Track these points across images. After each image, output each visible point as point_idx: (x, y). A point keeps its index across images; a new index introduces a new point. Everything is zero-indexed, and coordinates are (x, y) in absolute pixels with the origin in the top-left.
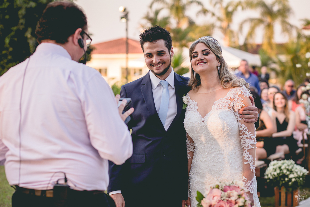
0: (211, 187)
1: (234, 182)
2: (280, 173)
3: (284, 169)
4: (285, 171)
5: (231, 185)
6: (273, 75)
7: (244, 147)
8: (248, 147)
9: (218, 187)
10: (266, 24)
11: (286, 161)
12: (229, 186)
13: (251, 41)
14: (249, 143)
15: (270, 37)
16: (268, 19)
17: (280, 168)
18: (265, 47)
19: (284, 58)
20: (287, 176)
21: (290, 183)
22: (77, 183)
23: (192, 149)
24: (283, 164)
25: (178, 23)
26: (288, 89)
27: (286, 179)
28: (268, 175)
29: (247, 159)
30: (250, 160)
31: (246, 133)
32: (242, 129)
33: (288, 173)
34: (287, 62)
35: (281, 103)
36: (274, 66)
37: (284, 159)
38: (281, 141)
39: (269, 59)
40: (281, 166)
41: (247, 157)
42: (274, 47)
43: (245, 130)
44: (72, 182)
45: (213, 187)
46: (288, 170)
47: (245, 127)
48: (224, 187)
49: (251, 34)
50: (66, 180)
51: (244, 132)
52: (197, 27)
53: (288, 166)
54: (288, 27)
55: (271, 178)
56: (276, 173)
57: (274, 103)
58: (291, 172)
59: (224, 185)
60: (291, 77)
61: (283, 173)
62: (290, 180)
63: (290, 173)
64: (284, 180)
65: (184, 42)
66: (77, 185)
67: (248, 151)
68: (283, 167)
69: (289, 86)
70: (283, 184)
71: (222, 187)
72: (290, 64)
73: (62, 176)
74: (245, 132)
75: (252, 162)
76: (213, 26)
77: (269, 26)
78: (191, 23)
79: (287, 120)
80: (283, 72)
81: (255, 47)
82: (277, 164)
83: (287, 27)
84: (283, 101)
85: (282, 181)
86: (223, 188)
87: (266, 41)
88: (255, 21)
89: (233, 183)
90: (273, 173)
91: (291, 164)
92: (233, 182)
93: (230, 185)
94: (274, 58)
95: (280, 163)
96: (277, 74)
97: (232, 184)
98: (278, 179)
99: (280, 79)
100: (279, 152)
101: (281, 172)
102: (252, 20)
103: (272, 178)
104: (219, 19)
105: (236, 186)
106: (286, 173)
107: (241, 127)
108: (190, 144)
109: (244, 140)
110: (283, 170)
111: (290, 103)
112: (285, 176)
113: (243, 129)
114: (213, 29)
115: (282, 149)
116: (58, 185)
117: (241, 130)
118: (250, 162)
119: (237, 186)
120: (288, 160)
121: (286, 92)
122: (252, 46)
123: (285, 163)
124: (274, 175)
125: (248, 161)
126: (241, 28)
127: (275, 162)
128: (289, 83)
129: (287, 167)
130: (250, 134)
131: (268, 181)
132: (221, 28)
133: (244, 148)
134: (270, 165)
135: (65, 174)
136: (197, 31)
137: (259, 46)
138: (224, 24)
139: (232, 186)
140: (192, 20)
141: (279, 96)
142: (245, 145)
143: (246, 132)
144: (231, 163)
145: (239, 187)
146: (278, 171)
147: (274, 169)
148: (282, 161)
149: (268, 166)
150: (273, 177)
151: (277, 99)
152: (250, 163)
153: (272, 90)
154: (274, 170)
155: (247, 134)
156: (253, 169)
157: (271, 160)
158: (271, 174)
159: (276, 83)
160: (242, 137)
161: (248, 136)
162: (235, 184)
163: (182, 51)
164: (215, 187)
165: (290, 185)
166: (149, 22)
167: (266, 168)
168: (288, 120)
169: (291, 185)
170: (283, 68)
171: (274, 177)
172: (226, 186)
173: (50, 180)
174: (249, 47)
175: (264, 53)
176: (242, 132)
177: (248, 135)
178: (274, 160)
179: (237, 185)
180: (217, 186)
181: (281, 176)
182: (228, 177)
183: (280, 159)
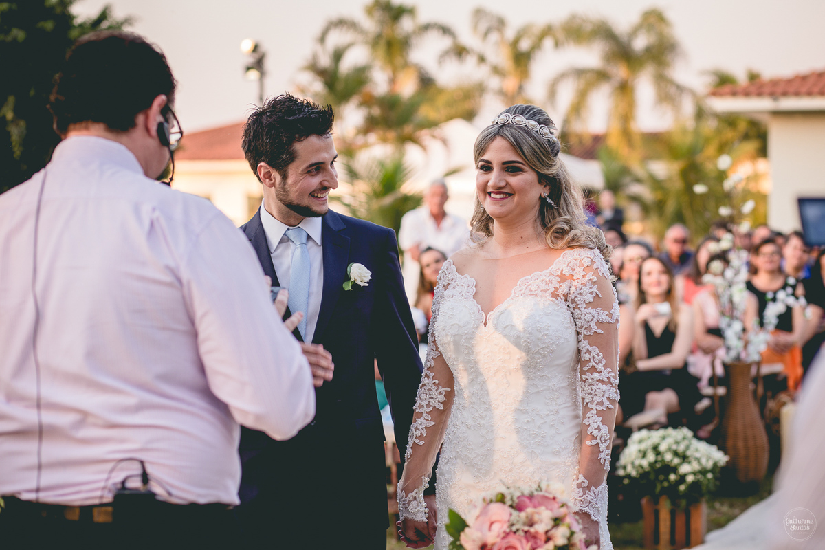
0: (484, 500)
1: (544, 486)
2: (656, 462)
3: (667, 451)
4: (668, 457)
5: (536, 493)
6: (633, 212)
7: (587, 403)
8: (602, 403)
9: (501, 499)
10: (616, 81)
11: (670, 431)
12: (531, 497)
13: (577, 127)
14: (603, 395)
15: (626, 117)
16: (620, 71)
17: (655, 448)
18: (614, 142)
19: (662, 169)
20: (675, 470)
21: (682, 488)
22: (172, 486)
23: (439, 401)
24: (664, 438)
25: (393, 81)
26: (673, 249)
27: (672, 477)
28: (625, 468)
29: (595, 433)
30: (602, 436)
31: (599, 370)
32: (591, 357)
33: (676, 461)
34: (670, 179)
35: (659, 283)
36: (636, 189)
37: (665, 427)
38: (658, 380)
39: (625, 171)
40: (659, 444)
41: (596, 429)
42: (638, 141)
43: (597, 362)
44: (160, 483)
45: (488, 500)
46: (676, 454)
47: (598, 355)
48: (518, 498)
49: (578, 108)
50: (145, 478)
51: (593, 366)
52: (440, 91)
53: (677, 443)
54: (673, 90)
55: (634, 473)
56: (645, 463)
57: (639, 282)
58: (684, 458)
59: (518, 494)
60: (679, 218)
61: (663, 460)
62: (682, 479)
63: (682, 461)
64: (667, 479)
65: (408, 129)
66: (174, 492)
67: (599, 413)
68: (663, 447)
69: (677, 241)
70: (663, 488)
71: (512, 499)
72: (678, 185)
73: (136, 469)
74: (597, 367)
75: (606, 441)
76: (480, 89)
77: (625, 89)
78: (426, 82)
79: (672, 327)
80: (660, 206)
81: (588, 142)
82: (649, 438)
83: (669, 92)
84: (664, 278)
85: (662, 482)
86: (516, 500)
87: (616, 127)
88: (588, 75)
89: (539, 488)
90: (637, 462)
91: (684, 438)
92: (539, 486)
93: (532, 493)
94: (638, 169)
95: (656, 436)
96: (646, 209)
97: (537, 490)
98: (652, 477)
99: (654, 222)
100: (653, 407)
101: (659, 458)
102: (580, 73)
103: (637, 474)
104: (497, 70)
105: (547, 495)
106: (671, 461)
107: (588, 352)
108: (437, 390)
109: (591, 385)
110: (663, 453)
111: (680, 283)
112: (669, 469)
113: (594, 358)
114: (481, 95)
115: (661, 401)
116: (126, 492)
117: (588, 359)
118: (600, 443)
119: (551, 496)
120: (675, 427)
121: (669, 256)
122: (580, 138)
123: (669, 436)
124: (641, 467)
125: (596, 438)
126: (552, 93)
127: (644, 433)
128: (676, 232)
129: (674, 447)
130: (610, 372)
131: (626, 481)
132: (502, 93)
133: (590, 405)
134: (630, 441)
135: (142, 462)
136: (441, 100)
137: (598, 139)
138: (511, 84)
139: (538, 495)
140: (427, 73)
141: (653, 266)
142: (593, 398)
143: (600, 367)
144: (543, 437)
145: (554, 498)
146: (651, 457)
147: (640, 451)
148: (661, 432)
149: (625, 445)
150: (637, 471)
151: (649, 274)
152: (601, 445)
153: (633, 252)
154: (641, 455)
155: (601, 372)
156: (605, 460)
157: (634, 430)
158: (633, 463)
159: (642, 233)
160: (586, 377)
161: (604, 376)
162: (546, 491)
163: (402, 153)
164: (494, 499)
165: (681, 492)
166: (318, 78)
167: (620, 449)
168: (676, 326)
169: (685, 490)
170: (659, 195)
171: (641, 471)
172: (523, 495)
173: (107, 479)
174: (573, 141)
175: (611, 155)
176: (590, 365)
177: (603, 374)
178: (640, 428)
179: (550, 493)
180: (500, 496)
181: (660, 469)
182: (535, 472)
183: (656, 427)
